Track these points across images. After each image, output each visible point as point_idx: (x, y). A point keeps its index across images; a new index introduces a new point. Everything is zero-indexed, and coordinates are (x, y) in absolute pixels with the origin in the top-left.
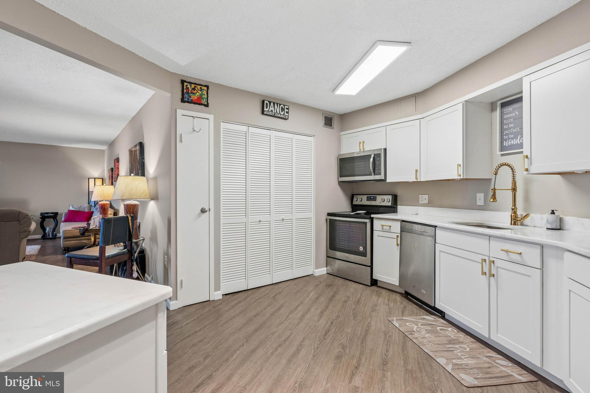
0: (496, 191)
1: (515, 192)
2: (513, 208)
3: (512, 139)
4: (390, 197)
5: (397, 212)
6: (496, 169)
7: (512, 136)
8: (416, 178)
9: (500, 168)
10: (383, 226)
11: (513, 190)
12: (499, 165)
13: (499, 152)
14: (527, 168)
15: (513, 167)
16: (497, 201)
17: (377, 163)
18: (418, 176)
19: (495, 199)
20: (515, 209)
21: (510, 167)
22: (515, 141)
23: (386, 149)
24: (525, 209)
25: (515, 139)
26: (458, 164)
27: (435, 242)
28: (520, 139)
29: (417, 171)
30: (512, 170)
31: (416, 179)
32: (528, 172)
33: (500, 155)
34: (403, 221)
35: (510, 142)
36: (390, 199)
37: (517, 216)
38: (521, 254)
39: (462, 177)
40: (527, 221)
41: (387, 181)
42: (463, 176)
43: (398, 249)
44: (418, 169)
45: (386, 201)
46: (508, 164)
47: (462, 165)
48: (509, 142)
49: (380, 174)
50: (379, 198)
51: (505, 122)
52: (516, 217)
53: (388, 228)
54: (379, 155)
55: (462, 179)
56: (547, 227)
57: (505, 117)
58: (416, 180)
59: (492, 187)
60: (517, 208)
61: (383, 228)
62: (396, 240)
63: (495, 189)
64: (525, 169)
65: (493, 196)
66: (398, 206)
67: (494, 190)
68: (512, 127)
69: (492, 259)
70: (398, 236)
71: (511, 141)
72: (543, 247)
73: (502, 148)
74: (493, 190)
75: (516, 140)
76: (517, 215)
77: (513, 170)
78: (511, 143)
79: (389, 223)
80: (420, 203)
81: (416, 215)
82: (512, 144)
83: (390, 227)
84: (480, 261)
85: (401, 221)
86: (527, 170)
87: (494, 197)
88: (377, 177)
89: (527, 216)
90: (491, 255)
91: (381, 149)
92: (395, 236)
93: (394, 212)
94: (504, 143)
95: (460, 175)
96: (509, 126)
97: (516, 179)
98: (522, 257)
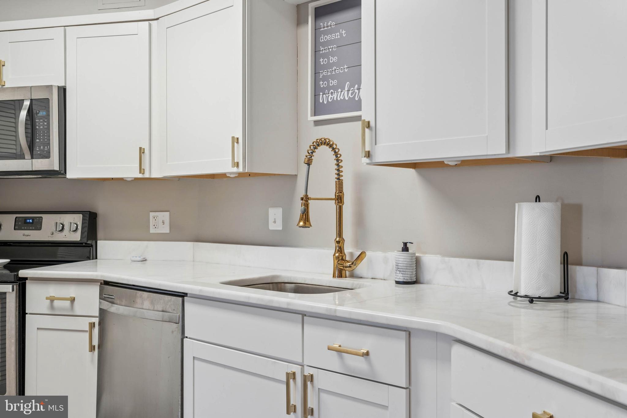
0: (309, 201)
1: (341, 204)
2: (338, 239)
3: (335, 88)
4: (78, 219)
5: (96, 258)
6: (310, 152)
7: (334, 83)
8: (141, 171)
9: (316, 150)
10: (52, 300)
11: (338, 200)
12: (315, 144)
13: (311, 116)
14: (368, 150)
15: (338, 149)
16: (311, 226)
17: (40, 125)
18: (146, 166)
19: (308, 221)
20: (341, 243)
21: (333, 149)
22: (339, 93)
23: (64, 90)
24: (357, 243)
25: (340, 90)
26: (233, 138)
27: (183, 336)
28: (348, 91)
29: (142, 151)
30: (337, 156)
31: (140, 173)
32: (371, 160)
33: (312, 123)
34: (107, 283)
35: (330, 96)
36: (78, 223)
37: (344, 258)
38: (367, 354)
39: (241, 170)
40: (361, 268)
41: (69, 175)
42: (244, 167)
43: (92, 361)
44: (146, 146)
45: (66, 228)
46: (330, 141)
47: (241, 141)
48: (330, 94)
49: (47, 155)
50: (48, 221)
51: (322, 50)
52: (342, 259)
53: (68, 303)
54: (45, 103)
55: (240, 175)
56: (397, 280)
57: (322, 40)
58: (140, 176)
59: (302, 194)
60: (344, 240)
61: (52, 307)
62: (87, 335)
63: (308, 199)
64: (366, 152)
65: (303, 214)
66: (99, 242)
67: (306, 199)
68: (334, 64)
69: (308, 371)
70: (92, 325)
71: (332, 93)
72: (410, 334)
73: (317, 109)
74: (304, 198)
75: (341, 92)
76: (345, 254)
77: (339, 156)
78: (333, 97)
79: (71, 291)
80: (151, 232)
81: (139, 264)
82: (335, 99)
83: (73, 300)
84: (284, 379)
85: (101, 284)
86: (368, 155)
87: (305, 217)
88: (40, 164)
89: (360, 257)
90: (306, 363)
91: (50, 87)
92: (84, 324)
93: (89, 258)
94: (321, 96)
95: (238, 163)
96: (329, 60)
97: (342, 176)
98: (370, 363)
